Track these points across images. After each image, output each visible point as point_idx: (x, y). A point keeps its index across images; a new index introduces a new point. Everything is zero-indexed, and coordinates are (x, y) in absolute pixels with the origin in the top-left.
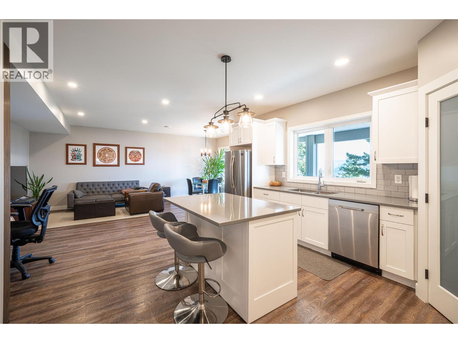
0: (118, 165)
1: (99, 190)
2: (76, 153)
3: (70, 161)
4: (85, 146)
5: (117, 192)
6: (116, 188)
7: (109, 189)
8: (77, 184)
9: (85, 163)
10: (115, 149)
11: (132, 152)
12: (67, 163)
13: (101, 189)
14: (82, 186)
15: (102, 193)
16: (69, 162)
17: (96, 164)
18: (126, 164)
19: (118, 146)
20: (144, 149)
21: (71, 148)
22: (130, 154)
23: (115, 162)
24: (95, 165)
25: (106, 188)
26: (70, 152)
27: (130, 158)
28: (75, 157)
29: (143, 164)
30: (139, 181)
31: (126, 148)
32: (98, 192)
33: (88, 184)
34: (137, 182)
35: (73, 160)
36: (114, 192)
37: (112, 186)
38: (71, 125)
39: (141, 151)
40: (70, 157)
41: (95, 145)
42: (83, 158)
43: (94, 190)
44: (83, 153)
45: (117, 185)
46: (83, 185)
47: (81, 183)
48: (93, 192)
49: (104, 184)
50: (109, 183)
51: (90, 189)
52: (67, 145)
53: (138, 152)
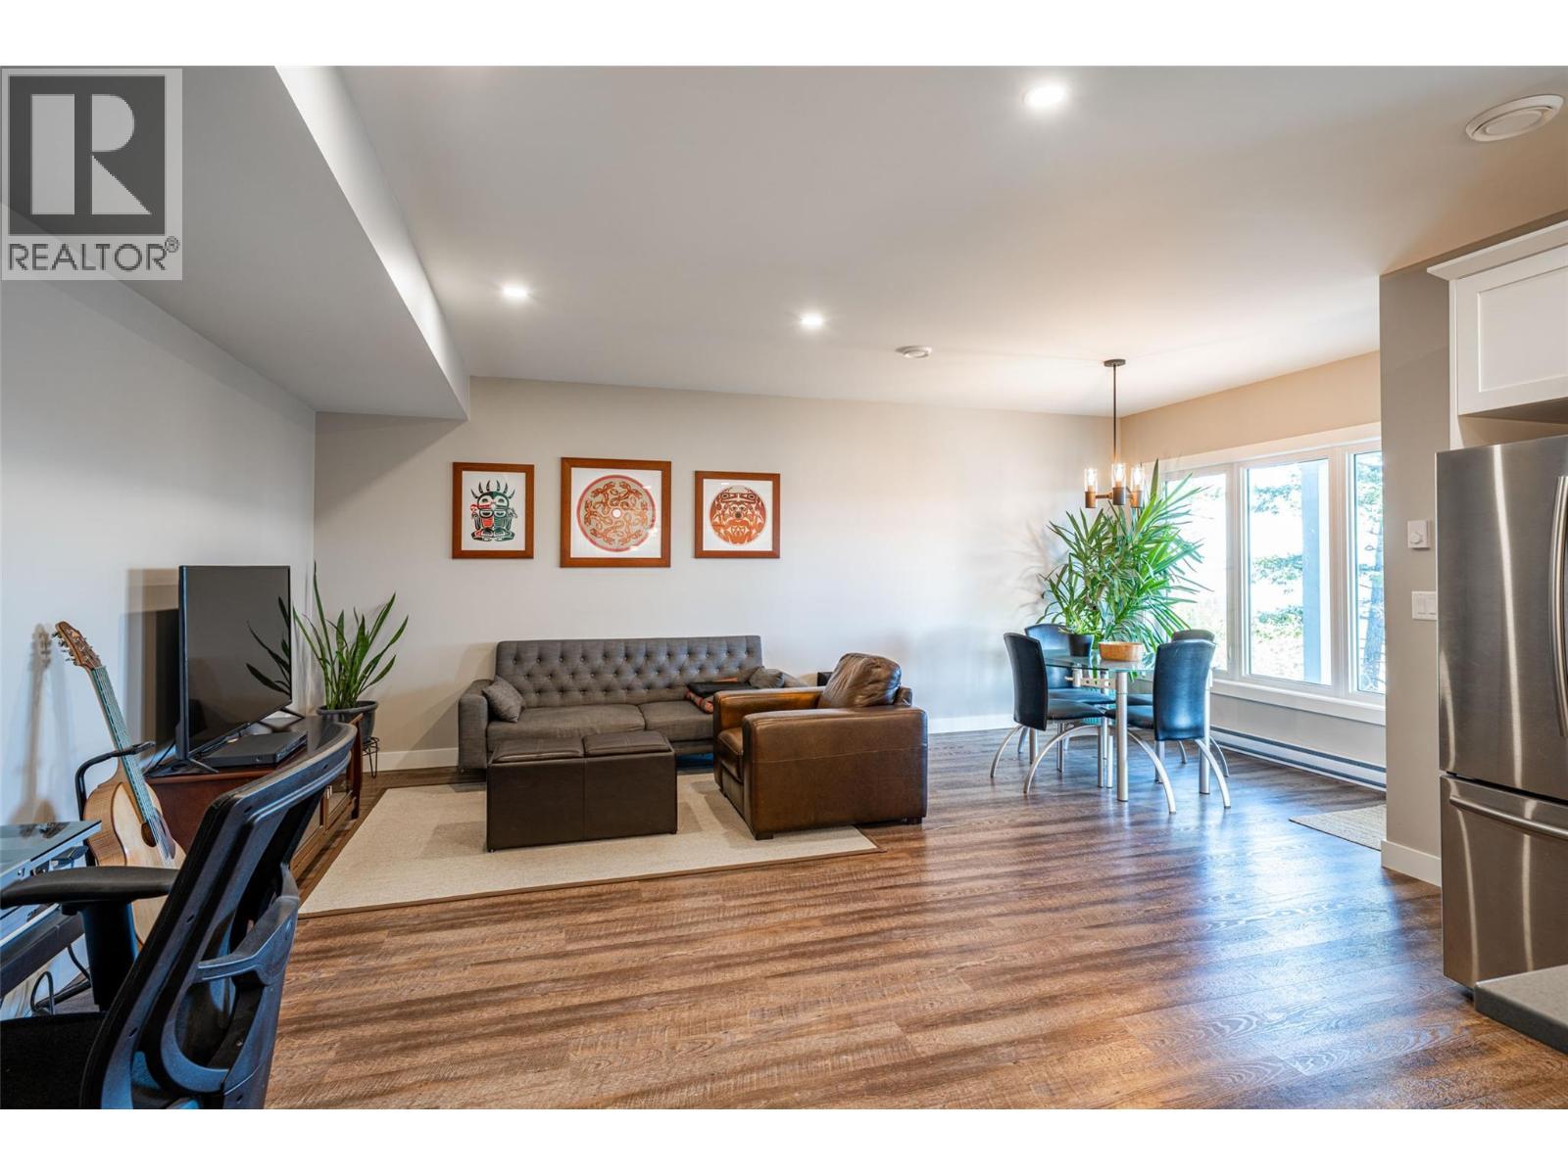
0: (664, 561)
1: (587, 679)
2: (493, 503)
3: (468, 544)
4: (529, 471)
5: (665, 693)
6: (660, 671)
7: (630, 677)
8: (501, 649)
9: (527, 554)
10: (651, 481)
11: (723, 496)
12: (458, 553)
13: (595, 673)
14: (517, 659)
15: (600, 696)
16: (464, 548)
17: (572, 556)
18: (700, 553)
19: (665, 468)
20: (775, 478)
21: (472, 481)
22: (715, 508)
23: (651, 547)
24: (566, 561)
25: (617, 673)
26: (467, 500)
27: (716, 527)
28: (488, 524)
29: (774, 554)
30: (758, 638)
31: (700, 477)
32: (584, 691)
33: (543, 651)
34: (752, 646)
35: (480, 539)
36: (653, 694)
37: (640, 660)
38: (472, 377)
39: (764, 489)
40: (468, 525)
41: (568, 464)
42: (518, 525)
43: (566, 679)
44: (518, 504)
45: (663, 658)
46: (523, 656)
47: (515, 646)
48: (563, 690)
49: (607, 649)
50: (629, 648)
51: (552, 675)
52: (458, 469)
53: (753, 498)
